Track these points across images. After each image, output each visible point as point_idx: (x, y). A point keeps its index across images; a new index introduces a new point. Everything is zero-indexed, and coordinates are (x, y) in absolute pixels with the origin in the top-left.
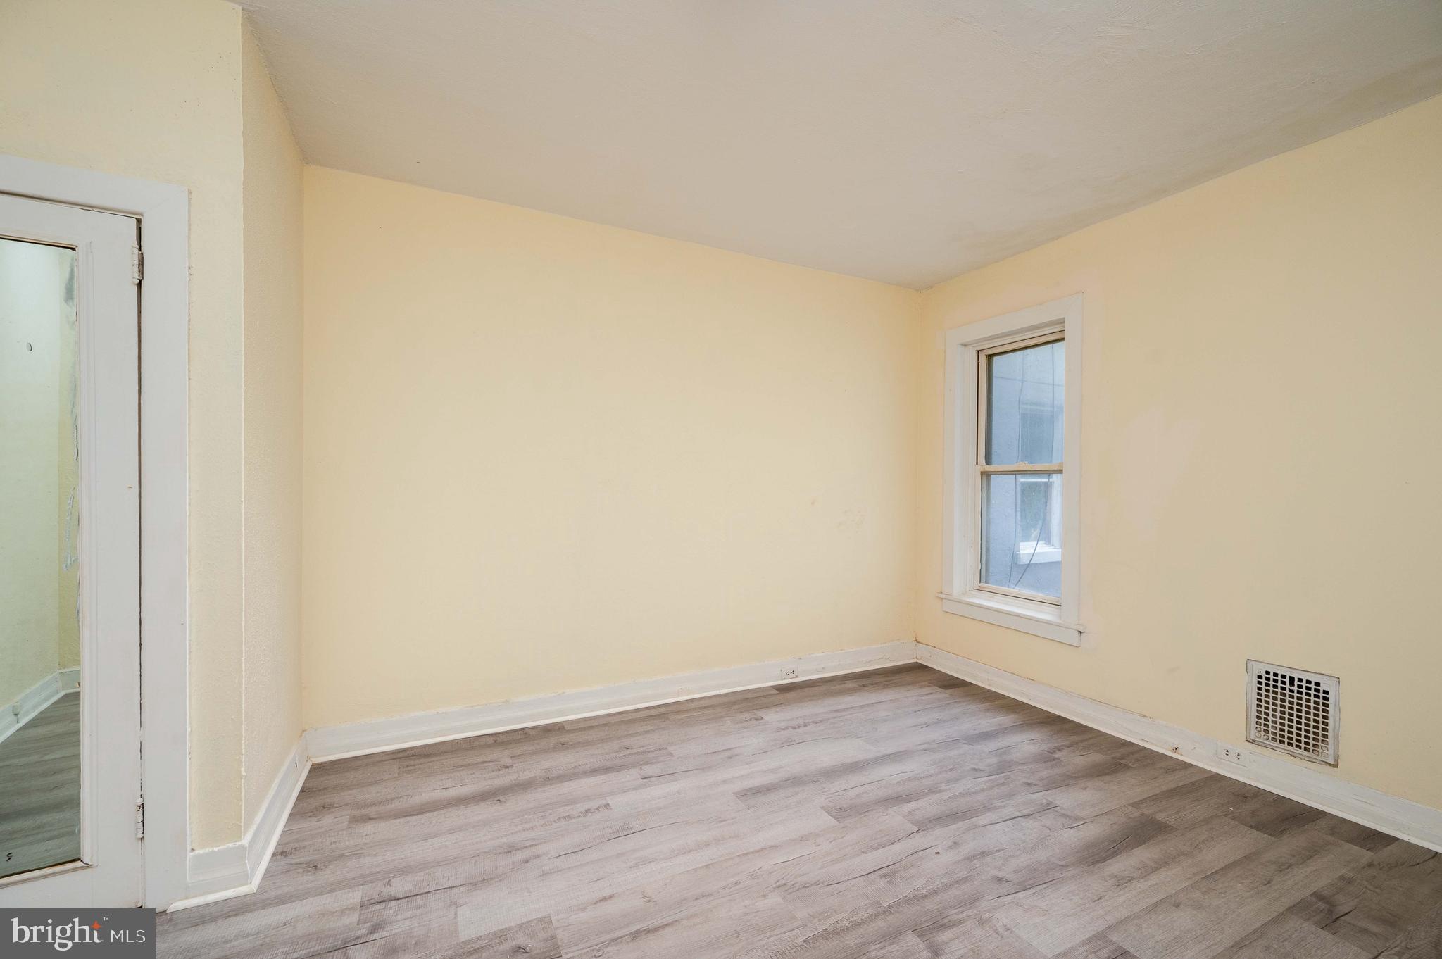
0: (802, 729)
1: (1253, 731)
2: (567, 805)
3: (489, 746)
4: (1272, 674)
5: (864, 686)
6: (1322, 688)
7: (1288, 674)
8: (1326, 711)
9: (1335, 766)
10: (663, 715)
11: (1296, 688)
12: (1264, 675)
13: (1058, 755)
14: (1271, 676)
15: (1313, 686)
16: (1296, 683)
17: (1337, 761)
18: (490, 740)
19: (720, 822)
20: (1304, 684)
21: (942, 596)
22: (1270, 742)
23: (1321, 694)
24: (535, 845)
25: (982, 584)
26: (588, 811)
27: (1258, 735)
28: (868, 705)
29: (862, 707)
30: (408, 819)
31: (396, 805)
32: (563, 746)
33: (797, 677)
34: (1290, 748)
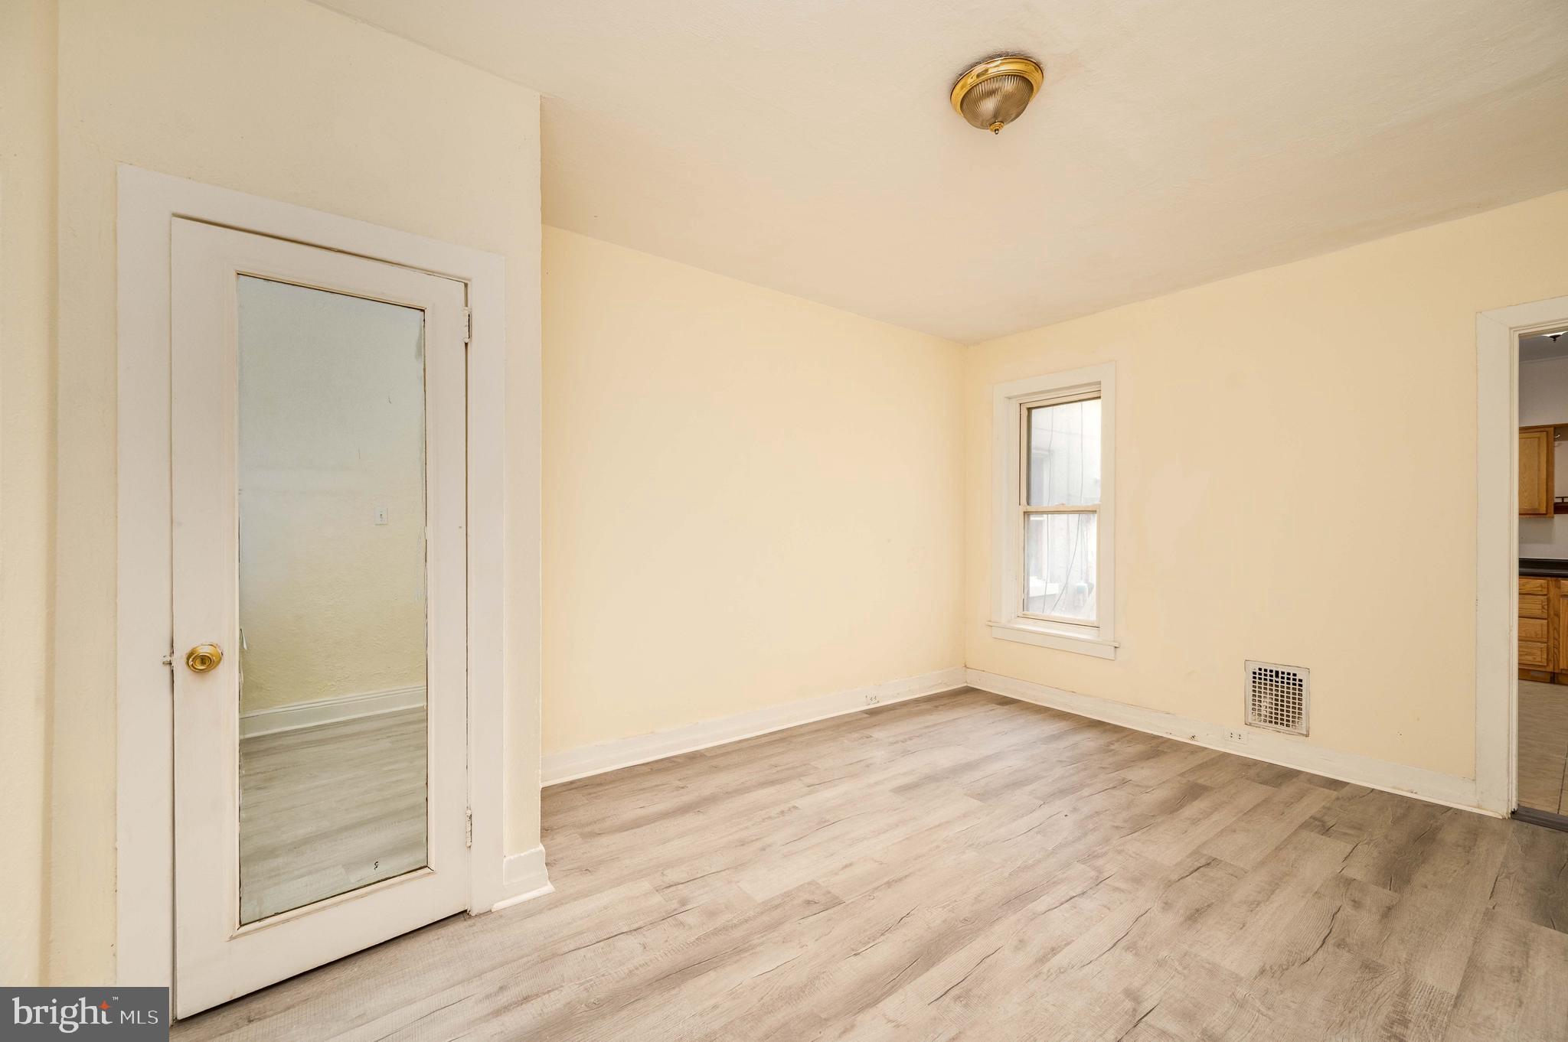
0: (909, 742)
1: (1250, 716)
2: (761, 810)
3: (649, 773)
4: (1263, 670)
5: (936, 707)
6: (1297, 678)
7: (1274, 669)
8: (1300, 695)
9: (1307, 736)
10: (784, 738)
11: (1280, 680)
12: (1258, 671)
13: (1112, 747)
14: (1263, 672)
15: (1291, 677)
16: (1280, 675)
17: (1308, 731)
18: (647, 769)
19: (895, 810)
20: (1286, 676)
21: (990, 623)
22: (1262, 723)
23: (1297, 682)
24: (760, 839)
25: (1026, 612)
26: (782, 812)
27: (1254, 718)
28: (949, 721)
29: (946, 722)
30: (633, 831)
31: (608, 823)
32: (717, 769)
33: (878, 702)
34: (1275, 726)
